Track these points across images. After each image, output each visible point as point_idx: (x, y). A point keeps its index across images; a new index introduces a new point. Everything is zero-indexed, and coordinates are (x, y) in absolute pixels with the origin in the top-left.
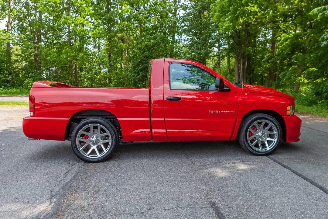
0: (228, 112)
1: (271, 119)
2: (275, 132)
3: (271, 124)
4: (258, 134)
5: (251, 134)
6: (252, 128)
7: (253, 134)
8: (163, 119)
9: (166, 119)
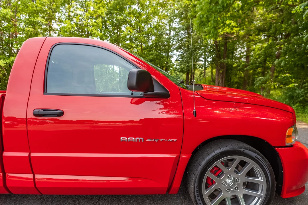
0: (162, 140)
1: (254, 155)
2: (260, 179)
3: (251, 164)
4: (225, 182)
5: (210, 182)
6: (211, 171)
7: (215, 183)
8: (26, 154)
9: (33, 154)
